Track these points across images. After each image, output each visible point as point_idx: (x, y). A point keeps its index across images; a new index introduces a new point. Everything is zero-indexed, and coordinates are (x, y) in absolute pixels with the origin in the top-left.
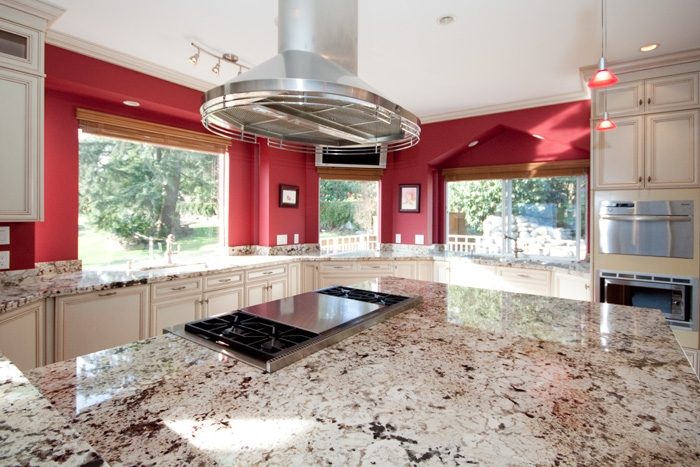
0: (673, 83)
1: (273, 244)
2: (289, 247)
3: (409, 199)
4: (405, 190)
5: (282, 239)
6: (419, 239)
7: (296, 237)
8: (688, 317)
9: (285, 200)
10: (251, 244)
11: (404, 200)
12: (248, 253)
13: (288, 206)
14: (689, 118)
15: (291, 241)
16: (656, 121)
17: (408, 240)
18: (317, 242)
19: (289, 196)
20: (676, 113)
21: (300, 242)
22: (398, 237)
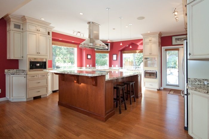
0: (154, 38)
1: (86, 66)
2: (89, 67)
3: (115, 57)
4: (114, 56)
5: (88, 66)
6: (117, 66)
7: (91, 65)
8: (156, 77)
9: (88, 58)
10: (81, 67)
11: (114, 58)
12: (81, 68)
13: (89, 59)
14: (156, 43)
15: (90, 66)
16: (152, 44)
17: (115, 66)
18: (95, 66)
19: (89, 57)
20: (155, 42)
21: (92, 67)
22: (113, 66)
